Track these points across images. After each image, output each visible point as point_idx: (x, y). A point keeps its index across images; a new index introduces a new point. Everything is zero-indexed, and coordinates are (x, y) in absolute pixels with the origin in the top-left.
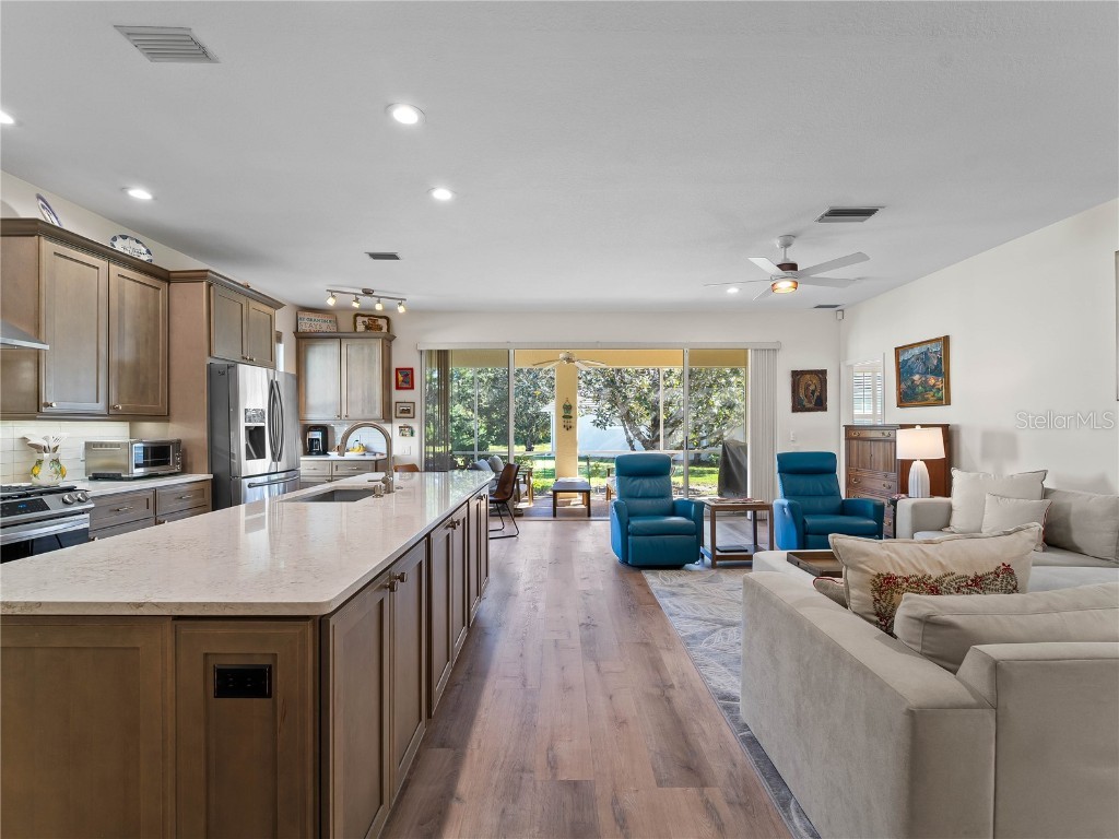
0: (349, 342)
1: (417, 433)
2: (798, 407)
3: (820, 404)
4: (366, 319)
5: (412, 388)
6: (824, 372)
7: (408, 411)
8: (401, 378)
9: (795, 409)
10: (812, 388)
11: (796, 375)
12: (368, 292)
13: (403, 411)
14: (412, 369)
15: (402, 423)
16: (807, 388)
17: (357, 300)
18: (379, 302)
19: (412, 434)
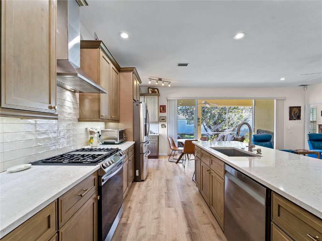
0: (147, 97)
1: (167, 127)
2: (291, 119)
3: (299, 118)
4: (151, 89)
5: (165, 112)
6: (300, 107)
7: (164, 119)
8: (162, 109)
9: (290, 119)
10: (296, 112)
11: (291, 108)
12: (160, 80)
13: (162, 120)
14: (165, 106)
15: (162, 123)
16: (294, 113)
17: (157, 82)
18: (163, 83)
19: (165, 127)
